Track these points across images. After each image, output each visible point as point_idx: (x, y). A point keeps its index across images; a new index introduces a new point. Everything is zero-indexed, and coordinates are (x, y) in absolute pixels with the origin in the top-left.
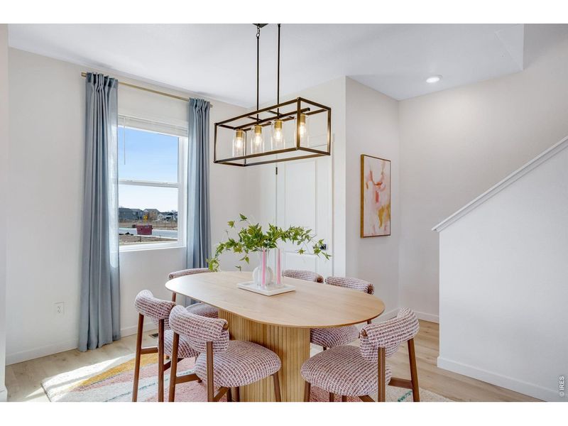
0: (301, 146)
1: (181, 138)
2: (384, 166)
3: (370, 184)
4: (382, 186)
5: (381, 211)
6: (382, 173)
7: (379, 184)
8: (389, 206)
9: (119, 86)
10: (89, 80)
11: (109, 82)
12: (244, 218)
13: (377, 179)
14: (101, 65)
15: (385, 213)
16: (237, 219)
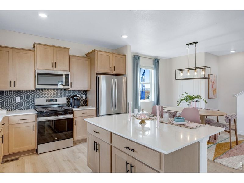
0: (206, 77)
1: (151, 70)
2: (214, 77)
3: (211, 83)
4: (214, 83)
5: (214, 91)
6: (214, 79)
7: (213, 82)
8: (216, 89)
9: (140, 58)
10: (135, 57)
11: (139, 57)
12: (186, 93)
13: (212, 81)
14: (137, 53)
15: (215, 91)
16: (184, 94)
